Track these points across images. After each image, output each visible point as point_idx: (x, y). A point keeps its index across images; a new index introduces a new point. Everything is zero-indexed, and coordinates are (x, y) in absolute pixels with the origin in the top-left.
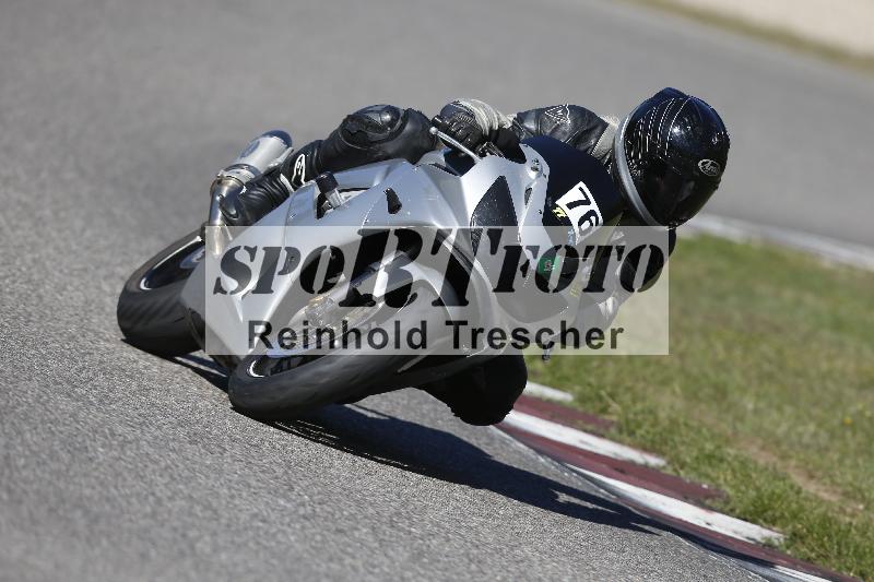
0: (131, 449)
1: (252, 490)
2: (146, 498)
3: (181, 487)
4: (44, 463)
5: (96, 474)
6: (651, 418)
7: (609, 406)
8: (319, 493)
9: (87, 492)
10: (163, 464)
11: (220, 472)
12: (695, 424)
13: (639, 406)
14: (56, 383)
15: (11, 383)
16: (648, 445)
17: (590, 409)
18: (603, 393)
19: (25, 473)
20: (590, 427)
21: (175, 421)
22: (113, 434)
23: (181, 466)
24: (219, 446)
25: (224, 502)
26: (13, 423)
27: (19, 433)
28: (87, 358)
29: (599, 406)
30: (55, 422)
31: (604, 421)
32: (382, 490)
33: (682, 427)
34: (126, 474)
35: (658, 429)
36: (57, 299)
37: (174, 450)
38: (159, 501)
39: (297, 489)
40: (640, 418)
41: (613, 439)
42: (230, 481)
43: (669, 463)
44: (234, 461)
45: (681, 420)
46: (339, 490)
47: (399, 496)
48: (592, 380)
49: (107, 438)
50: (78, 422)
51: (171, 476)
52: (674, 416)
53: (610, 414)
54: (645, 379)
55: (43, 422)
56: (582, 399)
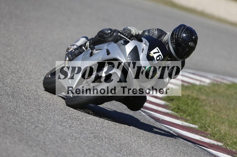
0: (78, 140)
1: (111, 151)
2: (82, 153)
3: (91, 150)
4: (54, 143)
5: (68, 146)
6: (219, 132)
7: (208, 129)
8: (129, 152)
9: (66, 151)
10: (86, 144)
11: (102, 146)
12: (231, 134)
13: (216, 129)
14: (57, 122)
15: (45, 122)
16: (219, 140)
17: (203, 130)
18: (206, 125)
19: (49, 146)
20: (202, 135)
21: (90, 133)
22: (73, 136)
23: (91, 145)
24: (102, 139)
25: (103, 154)
26: (46, 133)
27: (48, 135)
28: (66, 115)
29: (205, 129)
30: (57, 132)
31: (206, 133)
32: (146, 151)
33: (228, 135)
34: (76, 146)
35: (221, 135)
36: (58, 99)
37: (89, 140)
38: (85, 154)
39: (123, 151)
40: (216, 132)
41: (209, 138)
42: (105, 148)
43: (224, 144)
44: (106, 143)
45: (228, 133)
46: (134, 151)
47: (150, 153)
48: (203, 122)
49: (71, 137)
50: (63, 133)
51: (89, 147)
52: (225, 132)
53: (208, 131)
54: (217, 122)
55: (54, 132)
56: (200, 127)
